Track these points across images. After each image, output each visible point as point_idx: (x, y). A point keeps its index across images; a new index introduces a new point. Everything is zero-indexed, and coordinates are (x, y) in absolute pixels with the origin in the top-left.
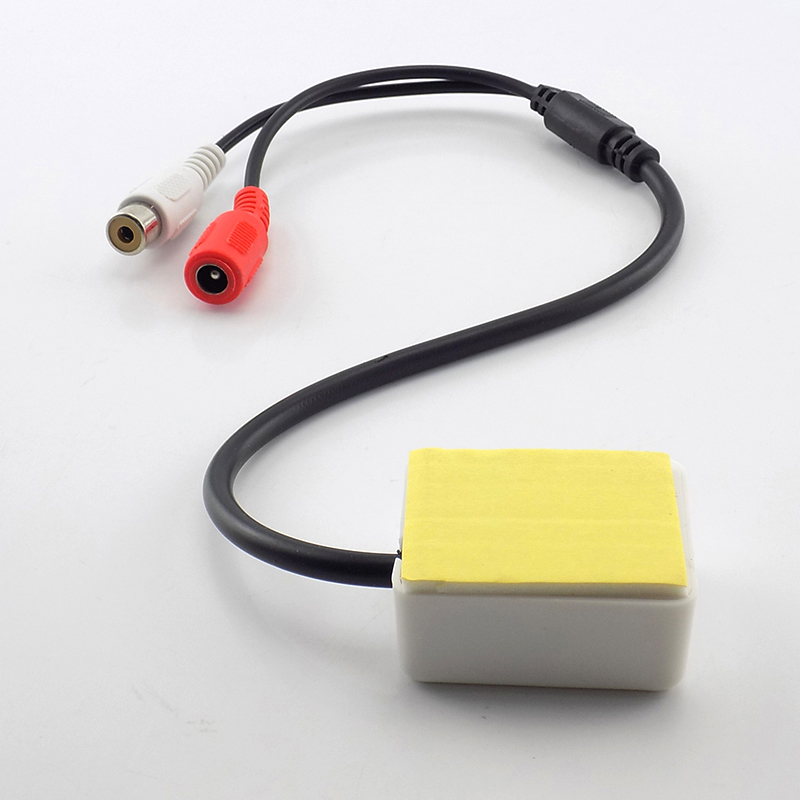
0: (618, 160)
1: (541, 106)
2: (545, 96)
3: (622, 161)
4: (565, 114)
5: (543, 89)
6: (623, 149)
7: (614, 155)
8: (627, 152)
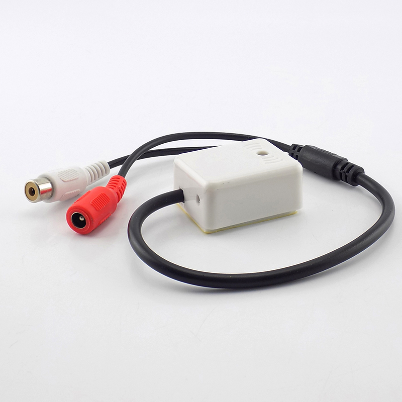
0: (343, 177)
1: (295, 155)
2: (296, 149)
3: (346, 177)
4: (310, 157)
5: (295, 146)
6: (345, 170)
7: (341, 174)
8: (348, 171)
